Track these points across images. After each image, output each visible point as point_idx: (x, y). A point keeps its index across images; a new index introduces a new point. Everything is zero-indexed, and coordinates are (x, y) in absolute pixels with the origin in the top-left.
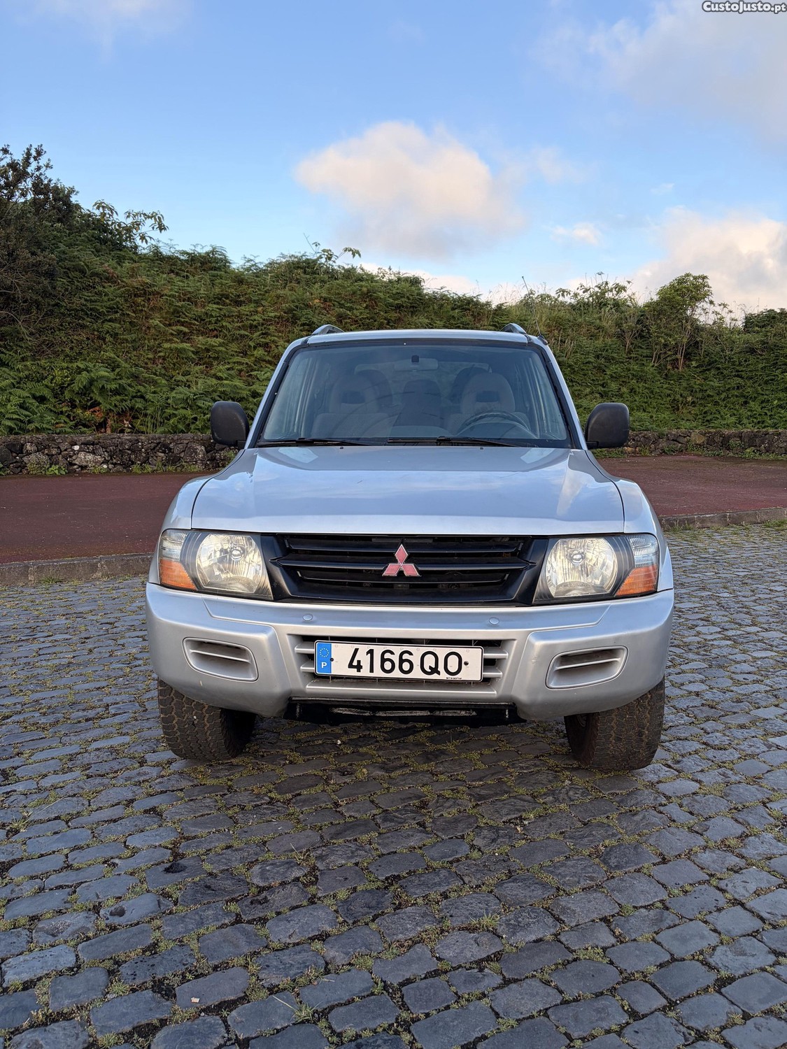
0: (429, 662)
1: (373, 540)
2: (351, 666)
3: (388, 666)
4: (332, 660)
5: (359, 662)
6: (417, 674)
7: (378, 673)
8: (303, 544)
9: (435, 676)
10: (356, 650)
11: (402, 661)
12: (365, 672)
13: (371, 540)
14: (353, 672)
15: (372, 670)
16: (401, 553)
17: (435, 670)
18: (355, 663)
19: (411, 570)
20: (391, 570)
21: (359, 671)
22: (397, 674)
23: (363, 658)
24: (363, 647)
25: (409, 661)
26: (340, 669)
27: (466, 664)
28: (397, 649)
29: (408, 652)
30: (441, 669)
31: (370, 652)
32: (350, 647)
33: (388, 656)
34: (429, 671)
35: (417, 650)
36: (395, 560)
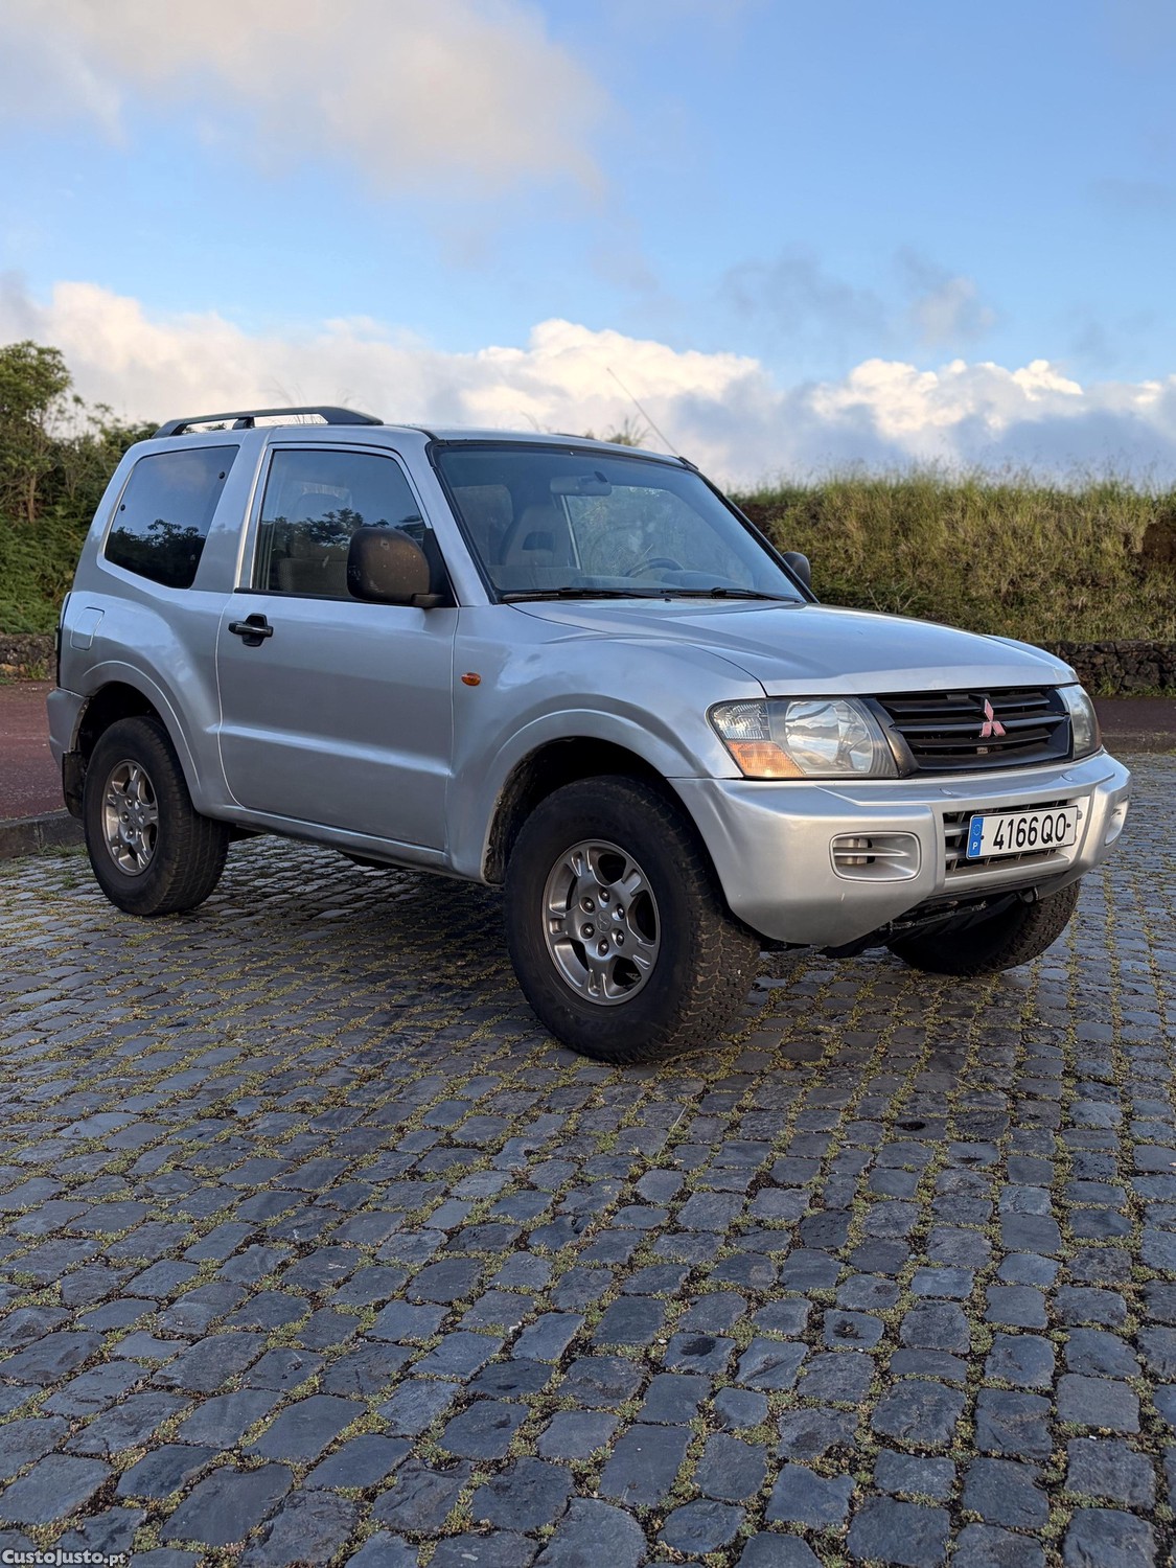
0: (1047, 830)
1: (949, 697)
2: (996, 843)
3: (1021, 837)
4: (982, 838)
5: (1002, 836)
6: (1039, 845)
7: (1015, 849)
8: (902, 706)
9: (1050, 845)
10: (1002, 822)
11: (1031, 830)
12: (1005, 850)
13: (947, 699)
14: (996, 851)
15: (1009, 847)
16: (989, 710)
17: (1049, 838)
18: (999, 840)
19: (999, 730)
20: (986, 729)
21: (1000, 848)
22: (1026, 847)
23: (1005, 831)
24: (1007, 818)
25: (1035, 829)
26: (987, 849)
27: (1069, 826)
28: (1029, 816)
29: (1035, 819)
30: (1053, 835)
31: (1011, 823)
32: (997, 819)
33: (1023, 826)
34: (1046, 838)
35: (1041, 815)
36: (985, 718)
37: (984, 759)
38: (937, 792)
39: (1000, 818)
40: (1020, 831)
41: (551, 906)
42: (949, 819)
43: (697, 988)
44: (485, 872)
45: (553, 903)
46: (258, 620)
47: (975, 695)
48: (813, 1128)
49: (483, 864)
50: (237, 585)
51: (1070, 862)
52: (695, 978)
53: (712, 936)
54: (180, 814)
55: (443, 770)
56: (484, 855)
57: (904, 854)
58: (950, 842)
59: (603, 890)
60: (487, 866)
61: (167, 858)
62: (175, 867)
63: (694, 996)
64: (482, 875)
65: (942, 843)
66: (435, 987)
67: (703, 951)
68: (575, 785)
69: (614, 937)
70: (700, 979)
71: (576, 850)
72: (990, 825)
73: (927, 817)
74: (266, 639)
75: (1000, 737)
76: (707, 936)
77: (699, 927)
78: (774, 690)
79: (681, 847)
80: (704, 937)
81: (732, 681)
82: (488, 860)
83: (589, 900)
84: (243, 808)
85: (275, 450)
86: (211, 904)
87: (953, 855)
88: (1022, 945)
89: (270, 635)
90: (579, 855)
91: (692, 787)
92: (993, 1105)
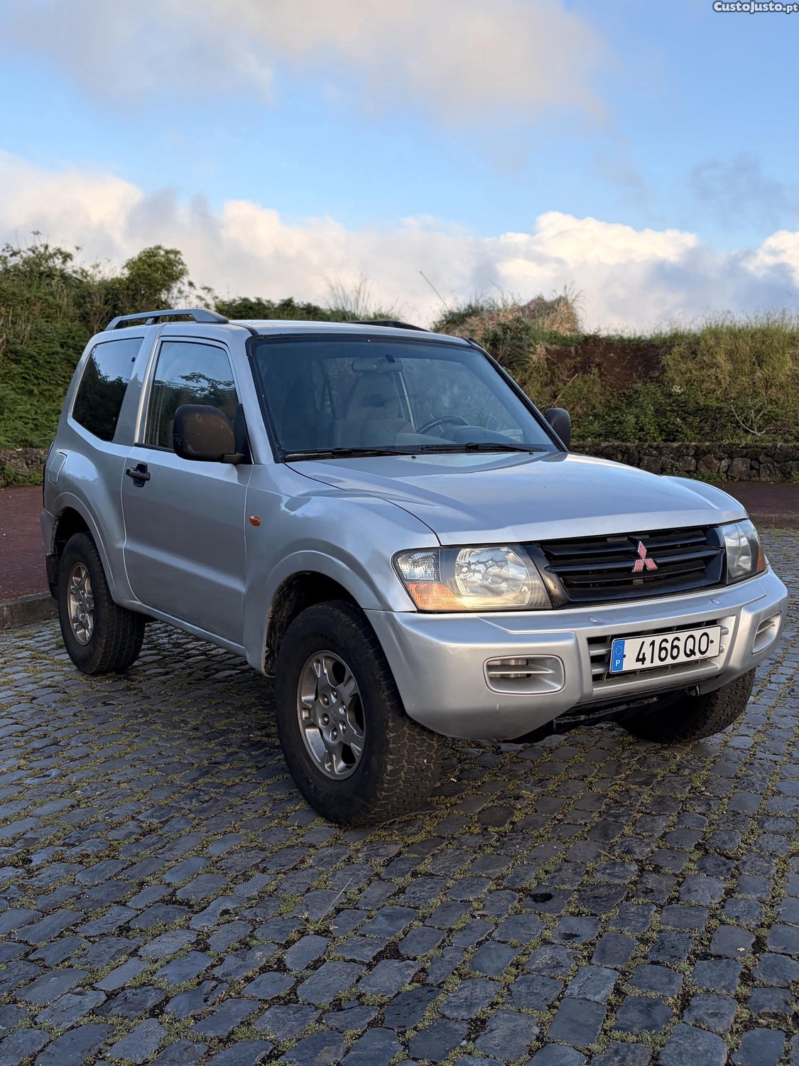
0: (690, 646)
1: (609, 540)
2: (638, 660)
3: (663, 654)
4: (625, 656)
5: (644, 654)
6: (682, 658)
7: (657, 663)
8: (561, 550)
9: (693, 658)
10: (643, 643)
11: (673, 647)
12: (648, 664)
13: (606, 541)
14: (639, 666)
15: (652, 662)
16: (642, 550)
17: (693, 652)
18: (641, 657)
19: (651, 565)
20: (638, 565)
21: (643, 663)
22: (669, 661)
23: (647, 650)
24: (648, 640)
25: (677, 647)
26: (630, 664)
27: (712, 642)
28: (670, 637)
29: (677, 639)
30: (697, 650)
31: (653, 643)
32: (638, 641)
33: (664, 645)
34: (689, 653)
35: (683, 635)
36: (638, 557)
37: (638, 589)
38: (585, 619)
39: (641, 640)
40: (661, 649)
41: (303, 698)
42: (592, 641)
43: (387, 775)
44: (265, 667)
45: (304, 696)
46: (142, 467)
47: (632, 538)
48: (460, 897)
49: (263, 662)
50: (136, 441)
51: (719, 668)
52: (386, 767)
53: (396, 735)
54: (106, 604)
55: (238, 586)
56: (264, 655)
57: (551, 672)
58: (595, 660)
59: (334, 690)
60: (266, 663)
61: (99, 636)
62: (104, 642)
63: (386, 781)
64: (263, 670)
65: (586, 661)
66: (253, 745)
67: (391, 746)
68: (313, 607)
69: (341, 727)
70: (389, 768)
71: (317, 657)
72: (631, 646)
73: (569, 643)
74: (147, 482)
75: (653, 571)
76: (394, 734)
77: (387, 727)
78: (448, 539)
79: (377, 662)
80: (392, 735)
81: (416, 534)
82: (267, 658)
83: (326, 696)
84: (140, 603)
85: (162, 342)
86: (136, 667)
87: (598, 670)
88: (705, 724)
89: (149, 480)
90: (318, 661)
91: (379, 617)
92: (620, 878)
